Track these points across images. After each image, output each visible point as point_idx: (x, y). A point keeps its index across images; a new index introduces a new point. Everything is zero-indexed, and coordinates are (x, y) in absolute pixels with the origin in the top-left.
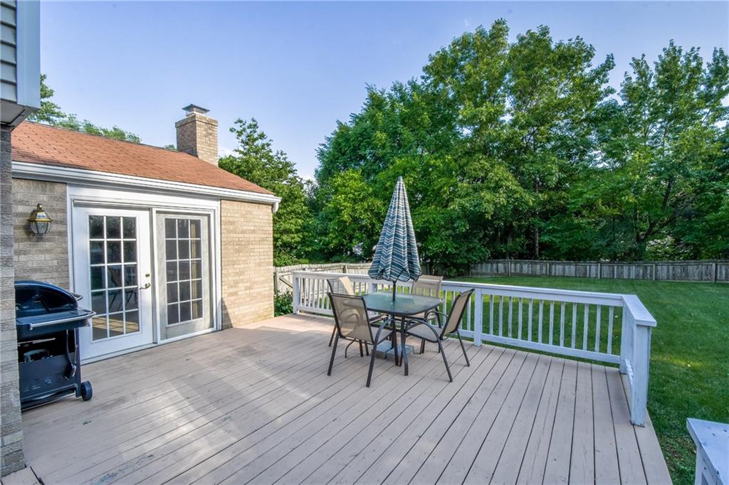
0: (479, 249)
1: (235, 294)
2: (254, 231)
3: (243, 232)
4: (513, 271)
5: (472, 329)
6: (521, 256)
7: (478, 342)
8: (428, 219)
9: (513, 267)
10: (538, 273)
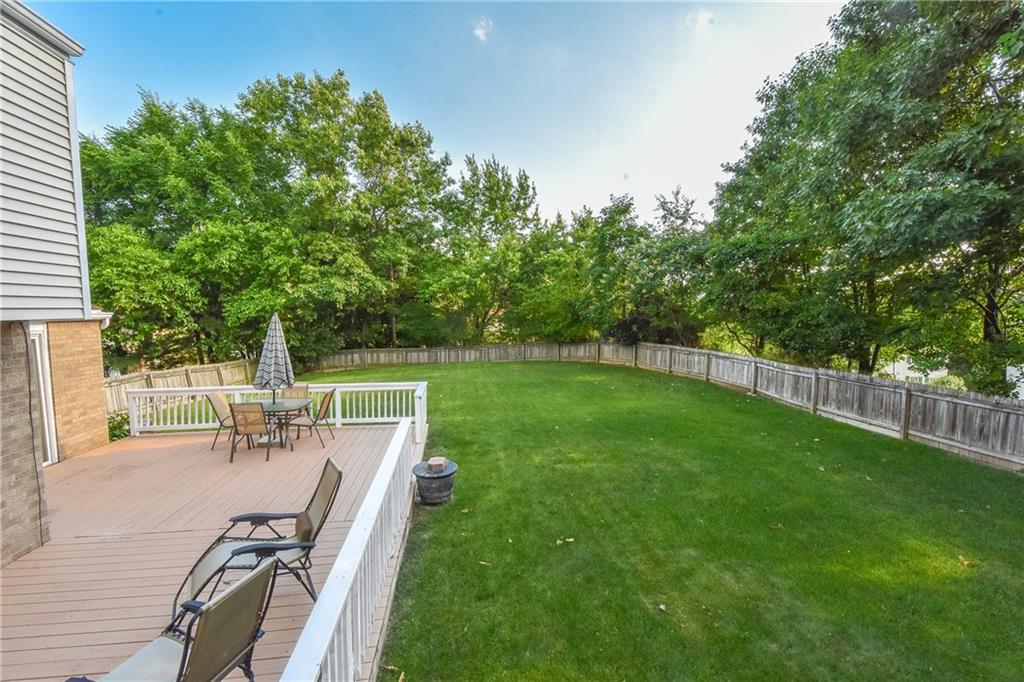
0: (331, 339)
1: (69, 422)
2: (83, 353)
3: (73, 355)
4: (369, 361)
5: (334, 416)
6: (378, 345)
7: (339, 425)
8: (264, 307)
9: (369, 357)
10: (395, 361)
